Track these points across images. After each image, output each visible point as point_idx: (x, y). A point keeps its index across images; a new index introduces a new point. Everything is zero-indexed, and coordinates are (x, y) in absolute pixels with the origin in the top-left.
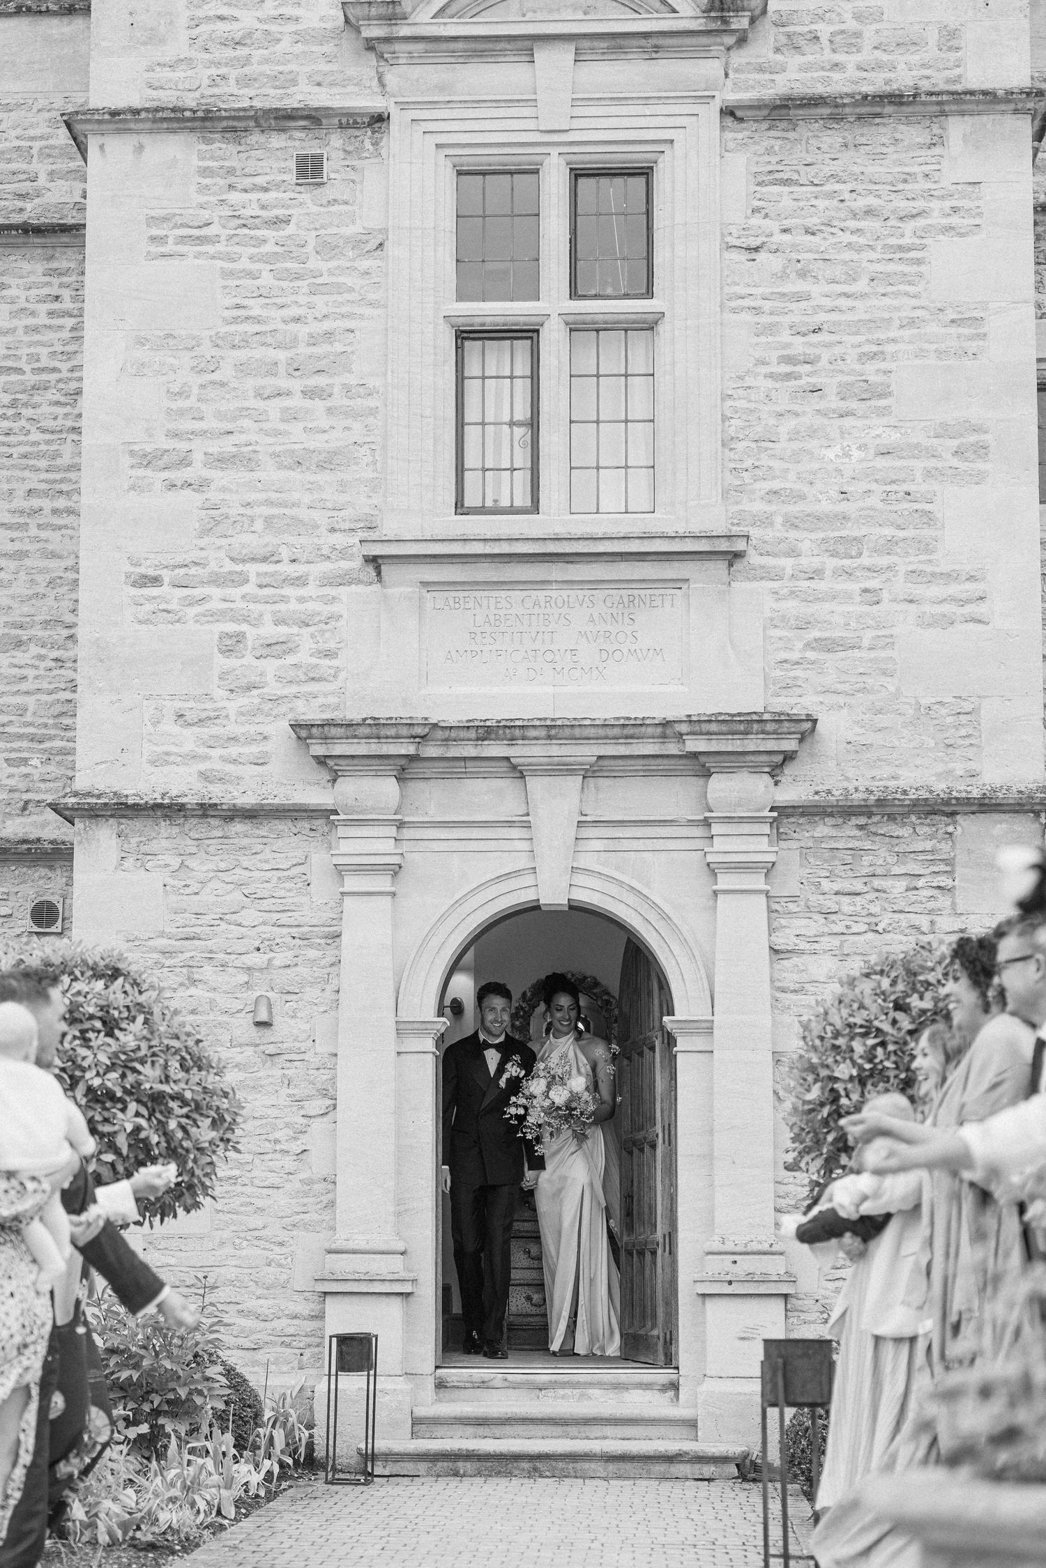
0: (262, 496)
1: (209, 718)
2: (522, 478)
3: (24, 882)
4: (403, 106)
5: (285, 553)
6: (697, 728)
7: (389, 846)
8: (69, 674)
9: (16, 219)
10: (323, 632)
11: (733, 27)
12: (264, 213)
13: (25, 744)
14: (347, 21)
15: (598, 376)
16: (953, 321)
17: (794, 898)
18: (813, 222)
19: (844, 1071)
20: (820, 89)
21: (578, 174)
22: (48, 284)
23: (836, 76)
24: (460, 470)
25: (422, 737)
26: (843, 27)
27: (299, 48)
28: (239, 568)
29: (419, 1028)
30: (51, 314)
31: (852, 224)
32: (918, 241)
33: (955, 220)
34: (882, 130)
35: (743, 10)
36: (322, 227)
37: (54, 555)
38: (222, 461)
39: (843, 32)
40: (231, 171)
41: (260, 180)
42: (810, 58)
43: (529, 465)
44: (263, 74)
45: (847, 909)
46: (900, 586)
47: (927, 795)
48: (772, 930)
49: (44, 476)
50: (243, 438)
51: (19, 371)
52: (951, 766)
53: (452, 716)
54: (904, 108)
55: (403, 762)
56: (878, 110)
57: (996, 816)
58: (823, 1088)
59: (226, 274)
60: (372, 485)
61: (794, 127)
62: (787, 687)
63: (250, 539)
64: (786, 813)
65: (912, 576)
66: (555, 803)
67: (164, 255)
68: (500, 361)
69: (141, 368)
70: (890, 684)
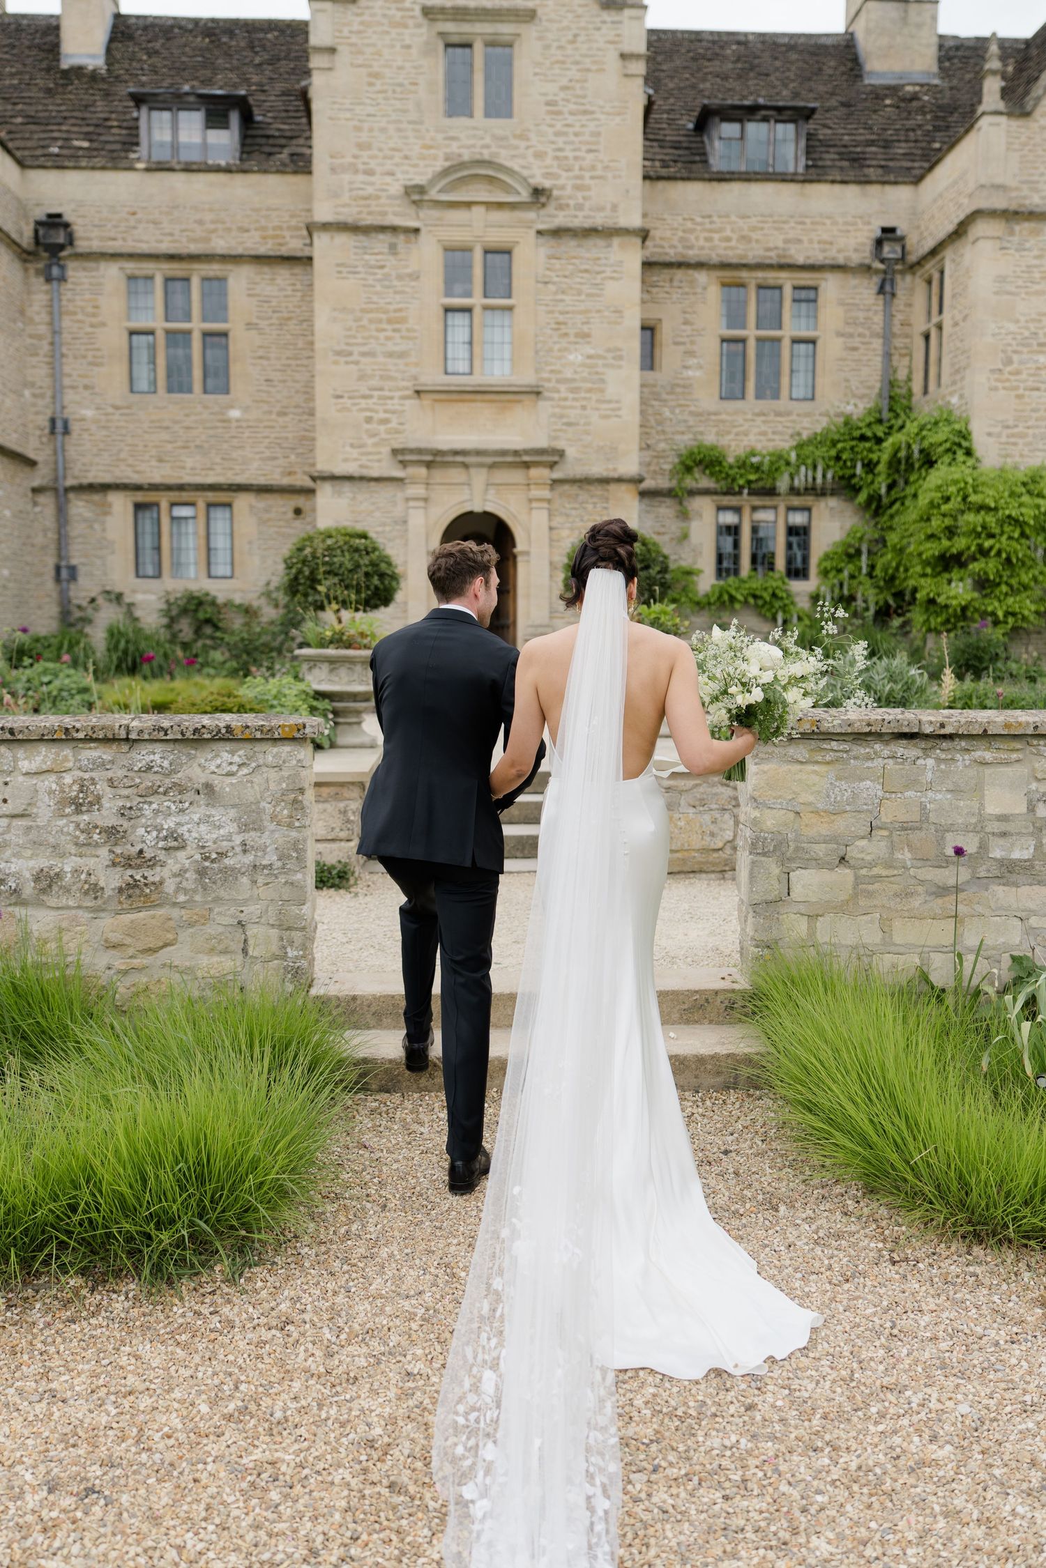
0: (378, 367)
1: (362, 446)
2: (467, 363)
3: (292, 500)
4: (426, 225)
5: (386, 387)
6: (526, 452)
7: (423, 491)
9: (278, 253)
10: (400, 416)
11: (541, 200)
12: (378, 264)
13: (289, 451)
15: (493, 326)
16: (613, 311)
17: (557, 510)
18: (567, 273)
20: (570, 225)
21: (486, 252)
23: (576, 220)
24: (446, 359)
25: (435, 454)
27: (389, 202)
28: (371, 393)
31: (580, 275)
32: (601, 282)
33: (615, 275)
34: (591, 241)
35: (544, 195)
36: (398, 269)
38: (364, 354)
39: (578, 203)
40: (365, 247)
41: (376, 251)
42: (567, 213)
43: (469, 357)
44: (376, 211)
45: (573, 514)
46: (593, 404)
47: (599, 476)
48: (550, 520)
50: (371, 346)
52: (609, 466)
53: (444, 447)
54: (599, 233)
55: (429, 463)
56: (589, 233)
57: (622, 483)
59: (365, 286)
60: (417, 364)
61: (560, 237)
62: (556, 438)
63: (374, 382)
64: (556, 482)
65: (598, 401)
66: (479, 477)
67: (343, 278)
68: (459, 320)
69: (335, 320)
70: (589, 438)
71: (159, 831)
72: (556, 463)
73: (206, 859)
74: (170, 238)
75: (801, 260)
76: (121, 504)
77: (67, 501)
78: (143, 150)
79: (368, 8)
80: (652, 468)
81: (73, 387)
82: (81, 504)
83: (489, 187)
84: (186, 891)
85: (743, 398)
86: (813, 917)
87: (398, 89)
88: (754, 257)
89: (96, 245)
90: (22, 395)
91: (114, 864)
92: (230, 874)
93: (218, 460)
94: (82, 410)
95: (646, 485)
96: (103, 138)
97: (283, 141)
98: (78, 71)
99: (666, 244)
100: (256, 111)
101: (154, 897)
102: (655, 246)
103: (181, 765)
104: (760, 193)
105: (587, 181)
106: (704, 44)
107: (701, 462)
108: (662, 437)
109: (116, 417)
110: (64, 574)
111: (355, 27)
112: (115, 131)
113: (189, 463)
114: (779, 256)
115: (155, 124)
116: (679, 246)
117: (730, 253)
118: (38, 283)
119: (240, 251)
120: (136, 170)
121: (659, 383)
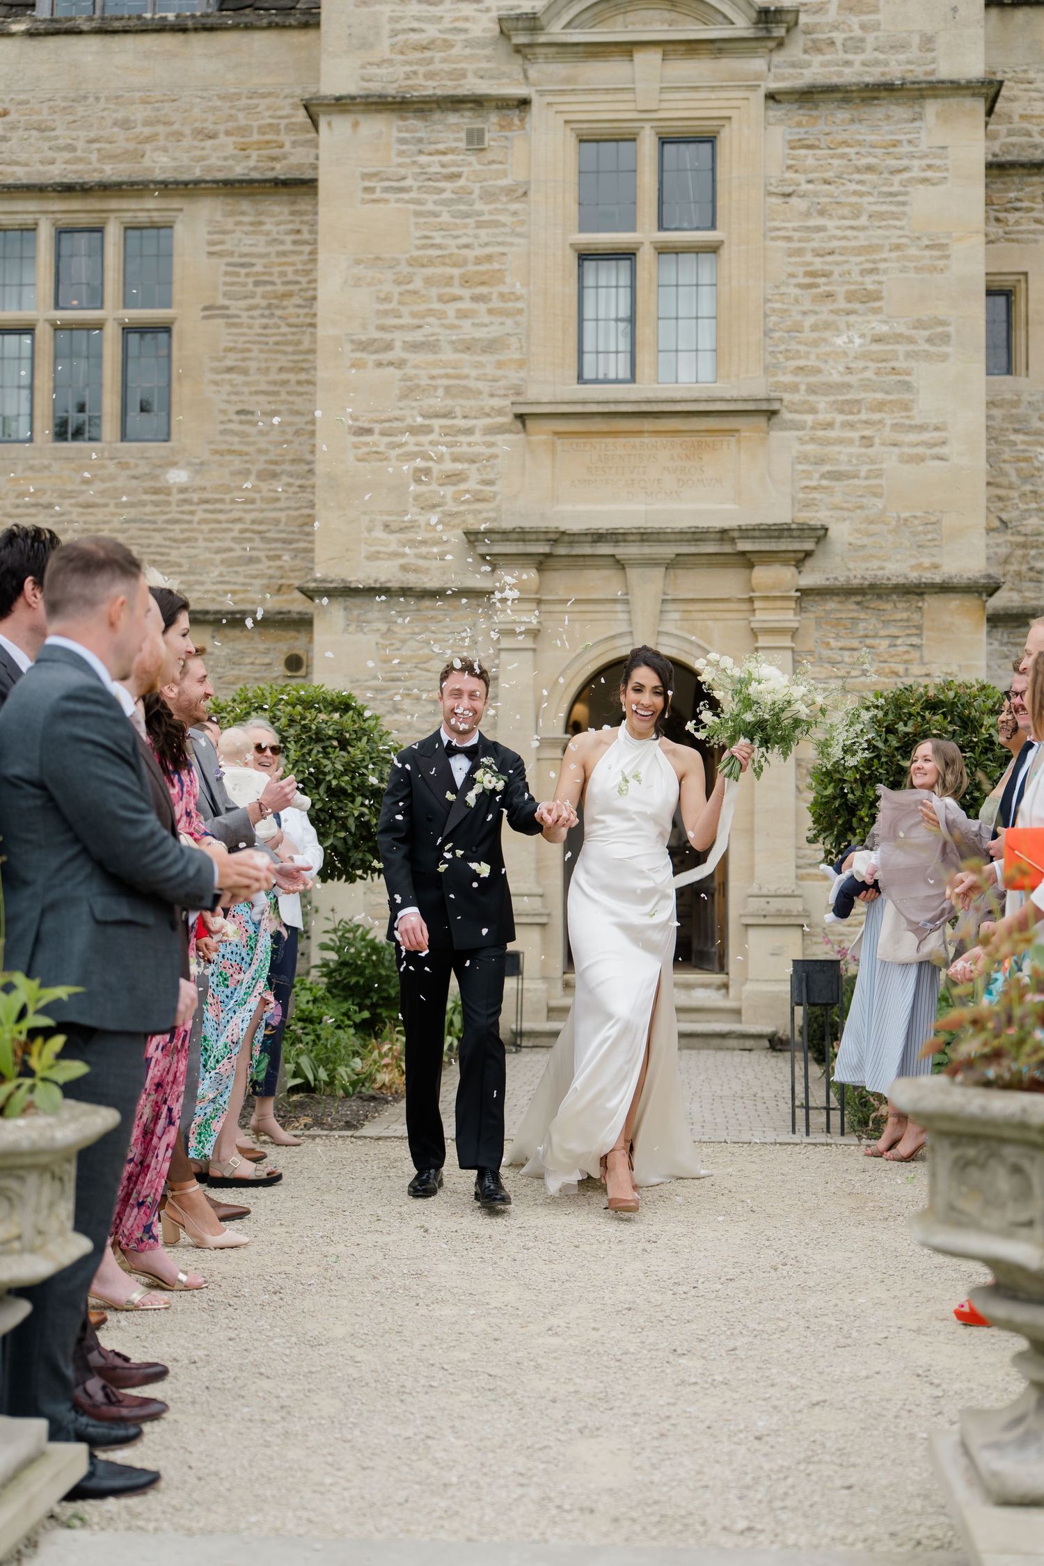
0: (441, 372)
1: (407, 528)
2: (624, 359)
3: (280, 640)
4: (542, 93)
5: (458, 411)
6: (745, 534)
7: (530, 616)
8: (311, 497)
9: (270, 175)
10: (485, 467)
11: (775, 34)
12: (445, 171)
13: (279, 545)
14: (502, 32)
15: (677, 286)
16: (927, 246)
17: (811, 652)
18: (829, 175)
20: (835, 80)
21: (664, 141)
22: (292, 222)
23: (847, 70)
24: (581, 352)
25: (555, 541)
26: (852, 35)
27: (468, 51)
28: (427, 422)
29: (552, 742)
30: (295, 242)
31: (857, 177)
32: (902, 189)
33: (929, 174)
34: (879, 109)
35: (782, 22)
36: (485, 180)
37: (298, 413)
38: (415, 347)
39: (851, 38)
40: (420, 140)
41: (441, 147)
42: (828, 57)
43: (629, 348)
44: (442, 70)
45: (847, 659)
46: (887, 433)
47: (902, 580)
49: (291, 357)
50: (427, 330)
51: (273, 283)
52: (921, 560)
53: (574, 526)
54: (895, 94)
55: (541, 558)
56: (876, 94)
57: (952, 596)
58: (835, 787)
59: (418, 214)
60: (521, 364)
61: (817, 107)
62: (807, 505)
63: (437, 402)
64: (806, 593)
65: (895, 427)
66: (647, 587)
67: (374, 201)
68: (609, 276)
69: (358, 282)
70: (880, 503)
72: (808, 554)
74: (67, 155)
80: (1013, 568)
83: (667, 15)
95: (998, 601)
99: (1035, 129)
102: (1011, 133)
108: (1033, 505)
119: (197, 173)
120: (11, 35)
121: (1026, 398)
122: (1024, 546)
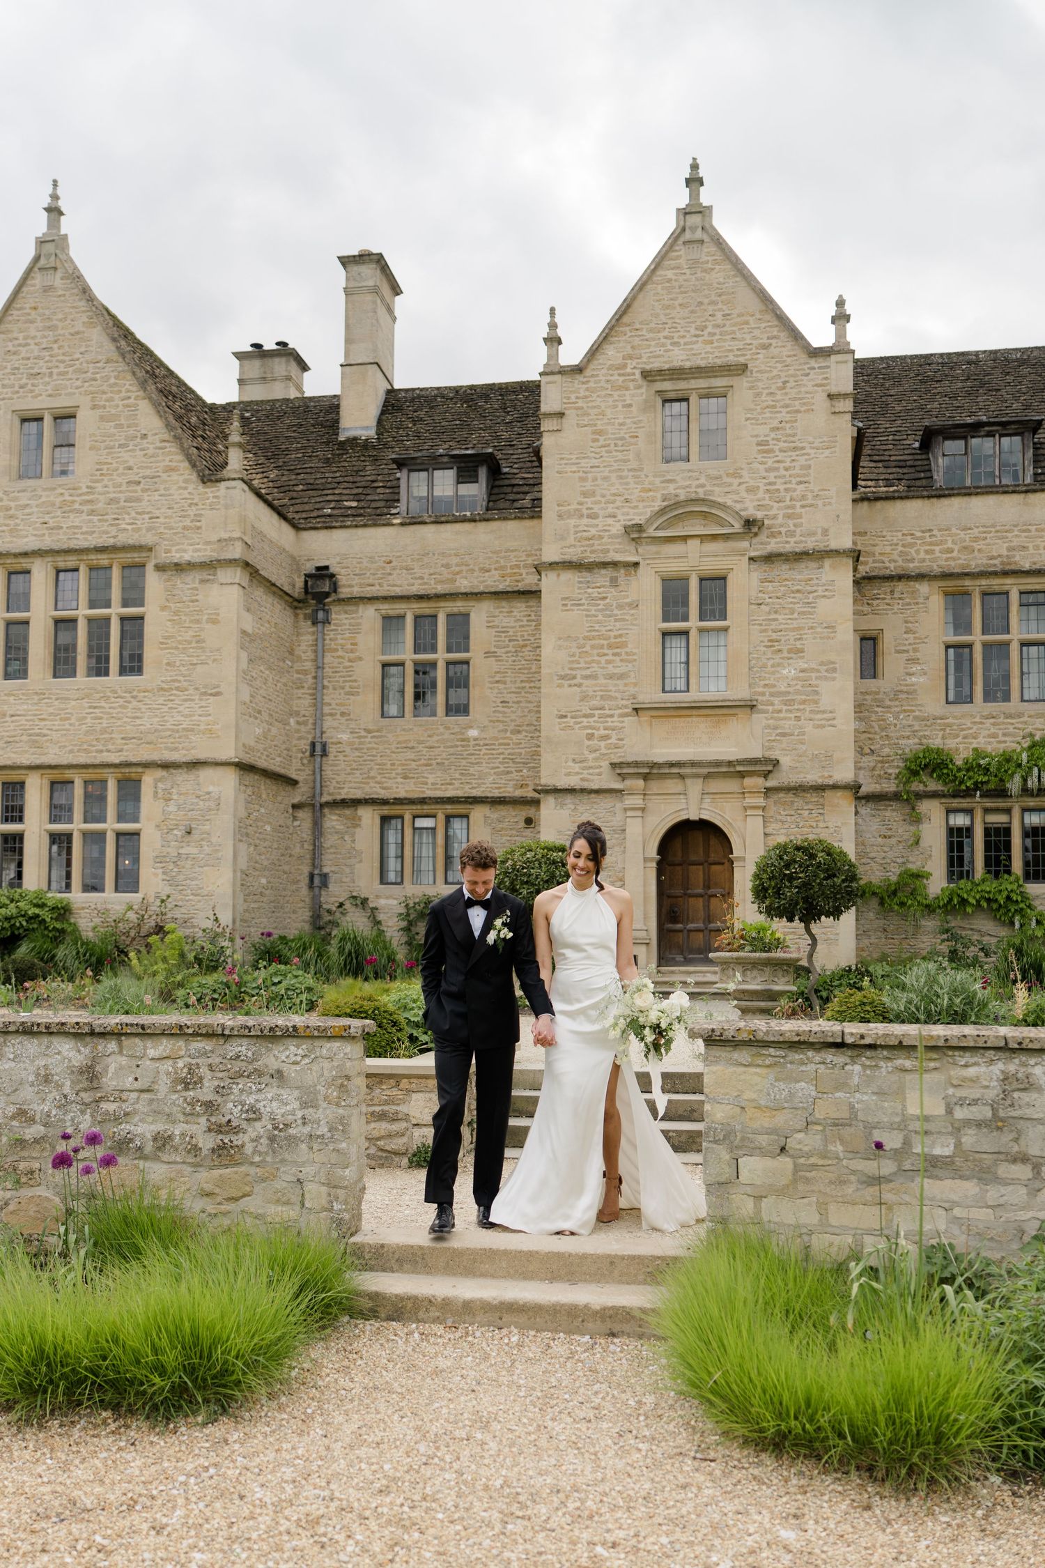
0: (599, 688)
1: (583, 761)
2: (684, 681)
3: (524, 811)
4: (645, 559)
5: (607, 707)
6: (740, 763)
7: (641, 802)
8: (539, 744)
9: (516, 589)
10: (620, 732)
11: (753, 531)
12: (600, 596)
14: (626, 532)
15: (709, 647)
16: (826, 627)
17: (772, 817)
18: (779, 594)
19: (765, 876)
20: (782, 550)
21: (701, 580)
22: (529, 611)
23: (787, 546)
24: (664, 678)
25: (652, 767)
26: (790, 529)
27: (610, 540)
28: (593, 712)
29: (651, 860)
30: (530, 621)
31: (793, 595)
32: (814, 600)
33: (826, 593)
34: (802, 564)
35: (756, 525)
36: (619, 599)
37: (532, 703)
38: (586, 677)
39: (789, 531)
40: (588, 582)
41: (598, 585)
42: (779, 540)
43: (686, 677)
44: (599, 550)
45: (789, 820)
46: (807, 714)
47: (815, 783)
48: (764, 827)
49: (528, 676)
50: (593, 670)
51: (518, 640)
52: (824, 773)
53: (661, 760)
54: (810, 556)
55: (646, 775)
56: (801, 557)
57: (838, 790)
59: (588, 616)
60: (635, 685)
61: (772, 562)
62: (770, 748)
63: (596, 702)
64: (769, 790)
65: (811, 712)
66: (695, 787)
67: (567, 610)
68: (676, 642)
69: (560, 647)
70: (804, 747)
71: (243, 1106)
72: (770, 772)
73: (276, 1128)
74: (420, 581)
75: (1027, 566)
76: (369, 818)
77: (322, 815)
78: (402, 506)
79: (592, 376)
80: (876, 773)
81: (331, 715)
82: (334, 818)
83: (702, 523)
84: (260, 1153)
85: (972, 702)
86: (758, 1198)
87: (620, 443)
88: (977, 566)
89: (356, 591)
90: (288, 724)
91: (210, 1130)
92: (293, 1141)
93: (457, 776)
94: (338, 734)
95: (865, 790)
96: (369, 498)
97: (526, 489)
98: (353, 441)
99: (886, 560)
100: (503, 463)
101: (237, 1157)
102: (874, 562)
103: (261, 1055)
104: (982, 508)
105: (798, 510)
106: (934, 366)
107: (926, 766)
108: (886, 742)
109: (368, 740)
110: (317, 881)
111: (582, 394)
112: (379, 490)
113: (431, 779)
114: (1003, 563)
115: (414, 482)
116: (900, 559)
117: (953, 563)
118: (306, 626)
119: (481, 589)
120: (393, 525)
121: (882, 690)
122: (882, 762)
